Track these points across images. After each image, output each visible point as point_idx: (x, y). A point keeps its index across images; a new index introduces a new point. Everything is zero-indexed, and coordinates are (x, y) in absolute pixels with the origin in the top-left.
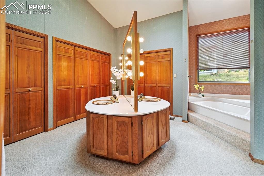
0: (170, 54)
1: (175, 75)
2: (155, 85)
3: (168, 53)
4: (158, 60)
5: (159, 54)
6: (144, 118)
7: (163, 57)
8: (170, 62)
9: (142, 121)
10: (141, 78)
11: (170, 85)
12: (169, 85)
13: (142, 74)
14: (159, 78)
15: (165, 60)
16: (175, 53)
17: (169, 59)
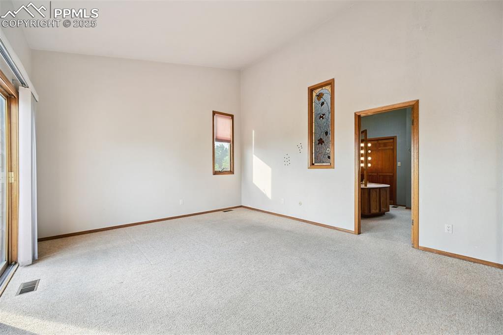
0: (393, 142)
1: (399, 164)
2: (376, 174)
3: (392, 140)
4: (380, 149)
5: (380, 142)
6: (371, 190)
7: (385, 145)
8: (394, 150)
9: (370, 192)
10: (369, 167)
11: (394, 174)
12: (392, 174)
13: (369, 165)
14: (380, 167)
15: (387, 148)
16: (399, 141)
17: (392, 147)
